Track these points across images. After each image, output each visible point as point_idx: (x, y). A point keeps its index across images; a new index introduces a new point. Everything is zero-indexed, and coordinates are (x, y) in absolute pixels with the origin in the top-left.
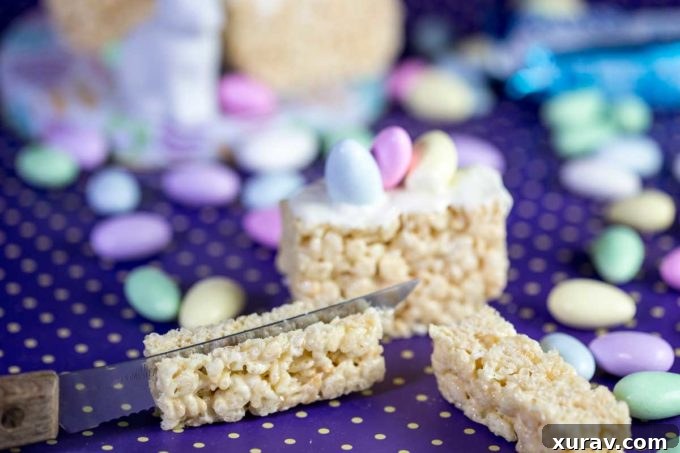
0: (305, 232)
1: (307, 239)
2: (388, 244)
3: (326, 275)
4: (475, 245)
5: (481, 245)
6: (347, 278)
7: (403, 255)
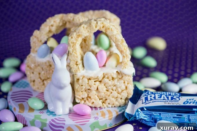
0: (78, 78)
1: (78, 80)
2: (100, 81)
3: (83, 90)
4: (124, 82)
5: (126, 83)
6: (89, 91)
7: (105, 85)
